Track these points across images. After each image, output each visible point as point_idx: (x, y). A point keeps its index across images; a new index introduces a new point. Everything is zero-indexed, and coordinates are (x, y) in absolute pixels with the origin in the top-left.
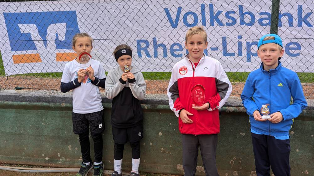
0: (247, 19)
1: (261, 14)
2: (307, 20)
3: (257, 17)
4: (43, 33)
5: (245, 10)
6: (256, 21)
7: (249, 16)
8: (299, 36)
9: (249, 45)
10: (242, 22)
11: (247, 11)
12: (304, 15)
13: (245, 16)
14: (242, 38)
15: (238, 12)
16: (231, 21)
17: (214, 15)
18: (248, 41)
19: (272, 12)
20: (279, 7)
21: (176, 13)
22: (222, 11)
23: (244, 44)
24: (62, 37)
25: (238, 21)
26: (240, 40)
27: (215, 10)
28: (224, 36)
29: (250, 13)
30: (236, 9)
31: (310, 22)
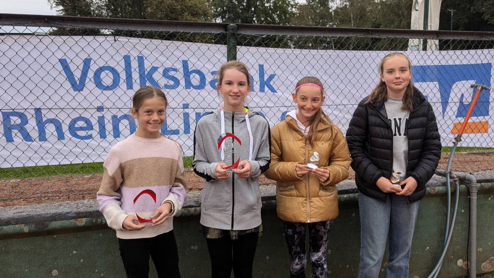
0: (195, 79)
1: (213, 73)
2: (271, 83)
5: (191, 67)
6: (207, 82)
7: (197, 76)
8: (262, 104)
10: (188, 85)
11: (194, 68)
12: (266, 77)
14: (189, 107)
15: (182, 70)
17: (146, 73)
18: (198, 111)
21: (81, 67)
22: (158, 68)
23: (193, 116)
25: (183, 82)
26: (187, 110)
27: (147, 66)
29: (198, 72)
30: (179, 66)
31: (274, 86)
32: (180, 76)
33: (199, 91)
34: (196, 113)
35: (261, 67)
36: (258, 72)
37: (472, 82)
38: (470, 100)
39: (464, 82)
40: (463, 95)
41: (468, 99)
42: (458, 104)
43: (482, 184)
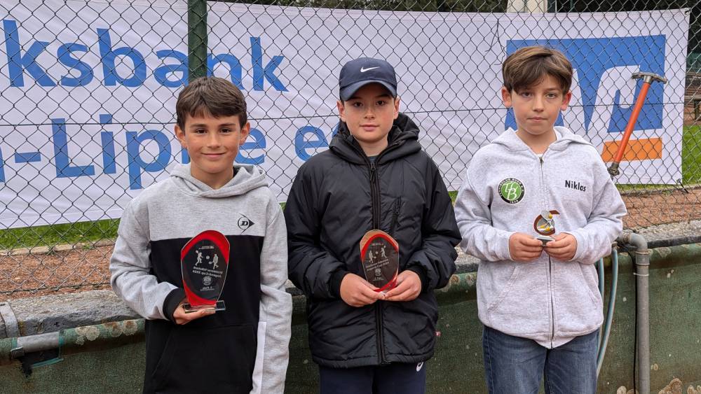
0: (125, 67)
1: (161, 54)
2: (274, 73)
3: (152, 63)
5: (115, 43)
6: (149, 72)
7: (129, 60)
9: (133, 139)
10: (111, 77)
11: (122, 45)
12: (265, 62)
13: (117, 60)
14: (113, 121)
15: (96, 48)
16: (76, 73)
17: (23, 53)
18: (130, 128)
19: (190, 50)
20: (206, 39)
22: (48, 44)
23: (121, 139)
25: (99, 73)
26: (108, 128)
27: (25, 40)
28: (58, 115)
29: (131, 52)
30: (91, 40)
31: (281, 78)
32: (92, 59)
33: (132, 89)
34: (128, 133)
35: (255, 41)
36: (250, 51)
37: (635, 69)
38: (630, 100)
39: (620, 68)
40: (618, 92)
41: (627, 99)
42: (611, 109)
43: (656, 249)
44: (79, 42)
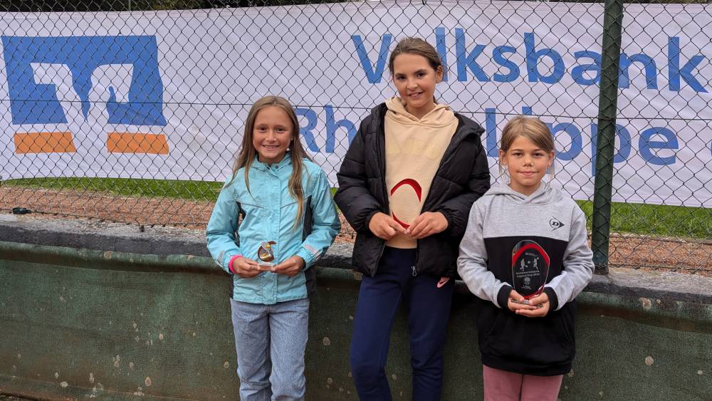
0: (545, 66)
1: (578, 55)
2: (692, 73)
3: (569, 64)
4: (82, 86)
5: (538, 45)
7: (548, 60)
8: (670, 112)
10: (534, 75)
11: (542, 47)
12: (683, 62)
13: (539, 61)
14: (531, 112)
15: (523, 49)
16: (505, 71)
17: (467, 55)
19: (603, 50)
20: (620, 38)
21: (378, 47)
22: (485, 47)
24: (122, 97)
25: (524, 71)
28: (490, 105)
30: (517, 42)
32: (518, 59)
35: (674, 42)
36: (667, 53)
44: (508, 45)
